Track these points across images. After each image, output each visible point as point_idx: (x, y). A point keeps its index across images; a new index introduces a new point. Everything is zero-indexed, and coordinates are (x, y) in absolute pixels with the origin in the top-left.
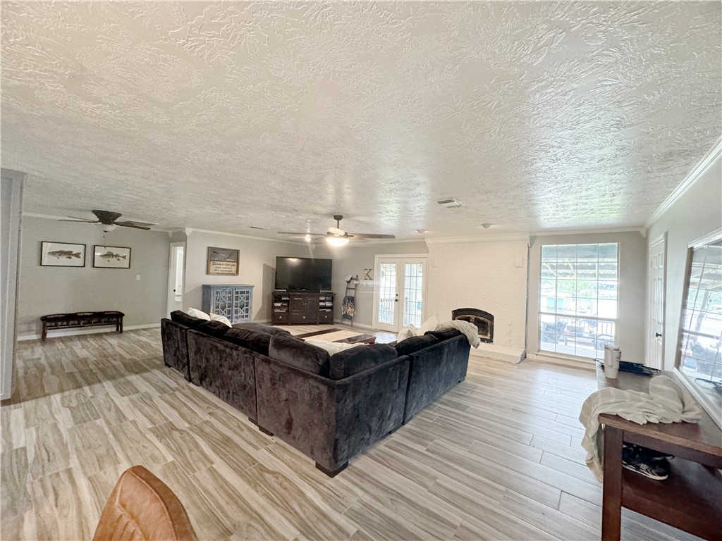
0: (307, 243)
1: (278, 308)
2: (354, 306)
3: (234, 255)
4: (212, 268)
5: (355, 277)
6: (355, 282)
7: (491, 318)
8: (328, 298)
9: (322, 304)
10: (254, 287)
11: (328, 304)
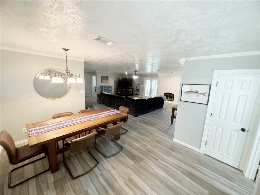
0: (126, 75)
1: (118, 92)
2: (138, 91)
3: (107, 78)
4: (102, 81)
6: (139, 85)
7: (173, 95)
8: (132, 89)
9: (130, 91)
10: (112, 86)
11: (132, 91)
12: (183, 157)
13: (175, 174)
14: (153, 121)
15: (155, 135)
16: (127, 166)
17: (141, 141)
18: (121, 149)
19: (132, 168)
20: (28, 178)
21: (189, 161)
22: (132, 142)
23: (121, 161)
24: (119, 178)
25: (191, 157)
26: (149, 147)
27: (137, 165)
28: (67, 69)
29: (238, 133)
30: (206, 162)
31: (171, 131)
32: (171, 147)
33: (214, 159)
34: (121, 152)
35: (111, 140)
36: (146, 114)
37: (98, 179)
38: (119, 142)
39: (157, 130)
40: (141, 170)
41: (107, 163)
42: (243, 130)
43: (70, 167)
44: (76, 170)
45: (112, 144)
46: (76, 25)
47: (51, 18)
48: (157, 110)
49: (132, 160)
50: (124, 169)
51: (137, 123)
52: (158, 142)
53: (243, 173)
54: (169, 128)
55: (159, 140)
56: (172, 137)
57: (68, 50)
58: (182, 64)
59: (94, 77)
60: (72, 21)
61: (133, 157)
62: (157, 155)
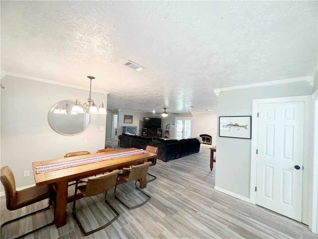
0: (154, 113)
1: (144, 134)
2: (168, 134)
3: (131, 117)
4: (125, 121)
5: (169, 124)
6: (169, 126)
7: (211, 137)
8: (160, 131)
9: (158, 133)
10: (137, 127)
11: (160, 133)
12: (228, 208)
13: (220, 229)
14: (188, 167)
15: (191, 183)
16: (156, 219)
17: (174, 190)
18: (148, 198)
19: (164, 221)
20: (24, 234)
21: (237, 213)
22: (162, 190)
23: (148, 213)
24: (147, 234)
25: (240, 208)
26: (184, 196)
27: (170, 218)
28: (90, 98)
29: (292, 172)
30: (259, 214)
31: (211, 178)
32: (213, 196)
33: (269, 210)
34: (148, 203)
35: (135, 188)
36: (178, 159)
37: (118, 234)
38: (145, 190)
39: (193, 177)
40: (175, 224)
41: (131, 216)
42: (297, 167)
43: (82, 220)
44: (89, 224)
45: (136, 192)
46: (109, 48)
47: (86, 40)
48: (192, 155)
49: (163, 212)
50: (153, 223)
51: (168, 168)
52: (195, 190)
53: (309, 227)
54: (208, 175)
55: (197, 189)
56: (213, 184)
57: (93, 78)
58: (217, 95)
59: (116, 116)
60: (106, 43)
61: (164, 209)
62: (195, 206)
